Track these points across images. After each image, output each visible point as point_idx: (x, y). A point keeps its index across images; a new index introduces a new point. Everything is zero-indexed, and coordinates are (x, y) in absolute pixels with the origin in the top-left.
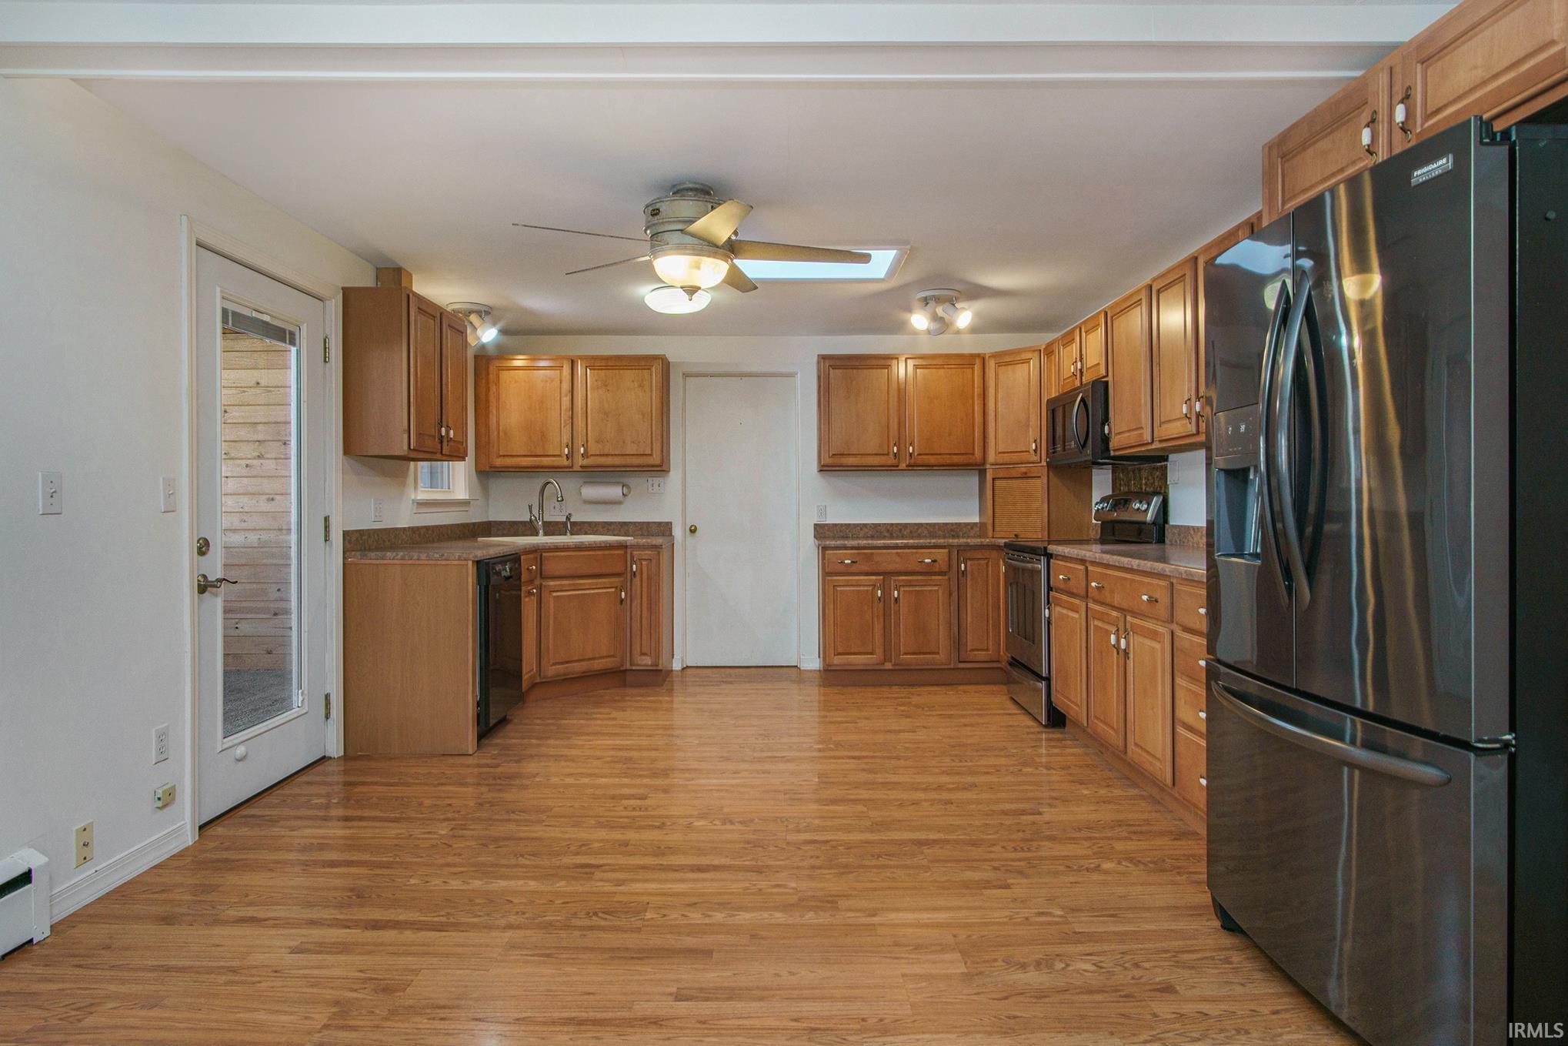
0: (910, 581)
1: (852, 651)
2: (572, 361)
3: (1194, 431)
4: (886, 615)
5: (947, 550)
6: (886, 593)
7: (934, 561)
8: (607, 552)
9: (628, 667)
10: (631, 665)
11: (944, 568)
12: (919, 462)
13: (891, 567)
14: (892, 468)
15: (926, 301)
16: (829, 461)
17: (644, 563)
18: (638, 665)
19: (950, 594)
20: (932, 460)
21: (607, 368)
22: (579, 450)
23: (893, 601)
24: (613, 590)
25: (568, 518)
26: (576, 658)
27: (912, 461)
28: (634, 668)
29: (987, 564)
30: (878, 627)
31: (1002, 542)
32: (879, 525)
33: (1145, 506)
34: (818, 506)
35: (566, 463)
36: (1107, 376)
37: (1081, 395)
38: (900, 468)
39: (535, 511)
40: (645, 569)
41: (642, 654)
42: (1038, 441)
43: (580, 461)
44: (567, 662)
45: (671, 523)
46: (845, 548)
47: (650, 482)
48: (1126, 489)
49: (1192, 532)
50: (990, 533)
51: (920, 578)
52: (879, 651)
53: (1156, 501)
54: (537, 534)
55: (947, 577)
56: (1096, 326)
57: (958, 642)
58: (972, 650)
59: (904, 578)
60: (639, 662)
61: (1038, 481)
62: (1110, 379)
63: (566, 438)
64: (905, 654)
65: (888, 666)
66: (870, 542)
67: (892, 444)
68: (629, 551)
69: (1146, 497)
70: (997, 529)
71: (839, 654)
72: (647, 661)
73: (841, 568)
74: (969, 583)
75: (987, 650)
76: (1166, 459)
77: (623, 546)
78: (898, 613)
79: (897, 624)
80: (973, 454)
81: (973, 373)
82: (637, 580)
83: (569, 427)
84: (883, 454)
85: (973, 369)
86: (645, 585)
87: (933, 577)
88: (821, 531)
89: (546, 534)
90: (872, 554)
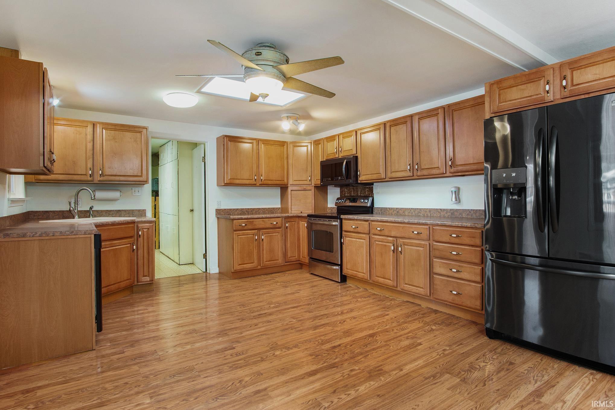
0: (268, 231)
1: (245, 263)
2: (94, 125)
3: (412, 175)
4: (259, 246)
5: (281, 219)
6: (259, 237)
7: (277, 223)
8: (126, 226)
9: (136, 283)
10: (138, 282)
11: (280, 226)
12: (265, 183)
13: (261, 226)
14: (254, 185)
15: (288, 117)
16: (228, 182)
17: (145, 230)
18: (142, 282)
19: (282, 236)
20: (270, 182)
21: (115, 130)
22: (98, 172)
23: (261, 240)
24: (129, 245)
25: (91, 208)
26: (113, 283)
27: (262, 183)
28: (139, 284)
29: (295, 223)
30: (255, 251)
31: (306, 215)
32: (243, 209)
33: (367, 201)
34: (217, 201)
35: (89, 179)
36: (356, 154)
37: (345, 161)
38: (257, 185)
39: (73, 205)
40: (145, 233)
41: (144, 276)
42: (311, 176)
43: (97, 178)
44: (108, 286)
45: (146, 210)
46: (242, 219)
47: (133, 190)
48: (349, 195)
49: (388, 210)
50: (290, 212)
51: (271, 230)
52: (256, 261)
53: (370, 199)
54: (74, 218)
55: (281, 229)
56: (351, 136)
57: (285, 254)
58: (290, 257)
59: (265, 230)
60: (143, 280)
61: (310, 192)
62: (359, 155)
63: (90, 165)
64: (266, 261)
65: (259, 267)
66: (252, 216)
67: (254, 175)
68: (136, 225)
69: (367, 197)
70: (292, 210)
71: (240, 265)
72: (147, 279)
73: (240, 228)
74: (289, 232)
75: (295, 257)
76: (372, 184)
77: (133, 222)
78: (263, 245)
79: (263, 250)
80: (284, 181)
81: (284, 149)
82: (141, 239)
83: (91, 160)
84: (250, 179)
85: (284, 147)
86: (145, 241)
87: (276, 230)
88: (219, 212)
89: (79, 217)
90: (253, 221)
